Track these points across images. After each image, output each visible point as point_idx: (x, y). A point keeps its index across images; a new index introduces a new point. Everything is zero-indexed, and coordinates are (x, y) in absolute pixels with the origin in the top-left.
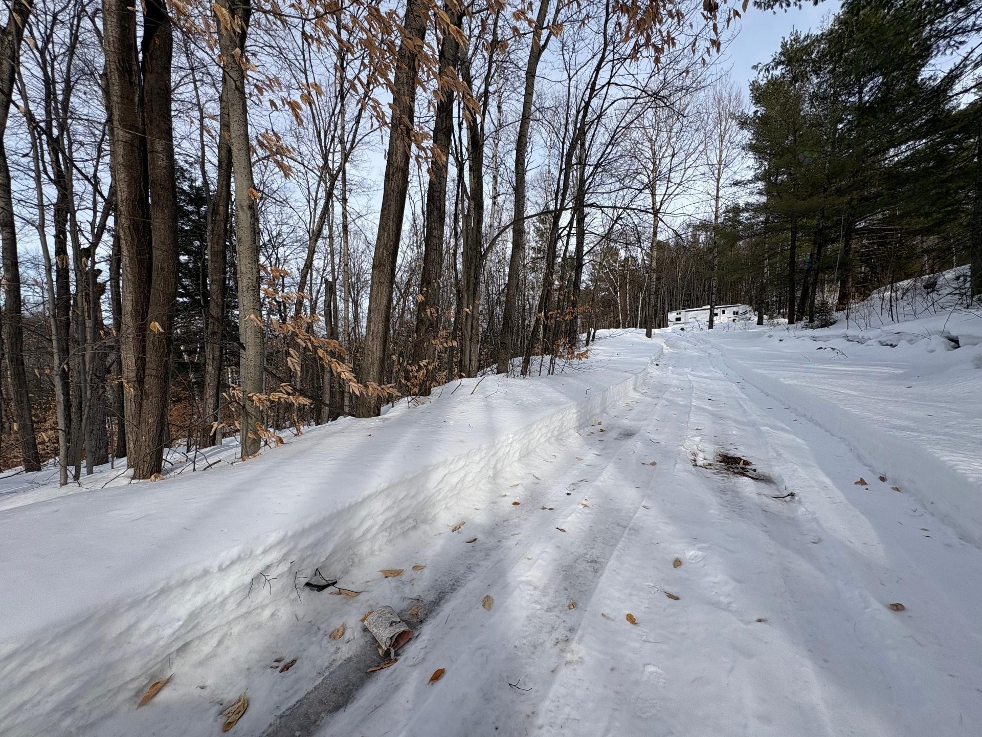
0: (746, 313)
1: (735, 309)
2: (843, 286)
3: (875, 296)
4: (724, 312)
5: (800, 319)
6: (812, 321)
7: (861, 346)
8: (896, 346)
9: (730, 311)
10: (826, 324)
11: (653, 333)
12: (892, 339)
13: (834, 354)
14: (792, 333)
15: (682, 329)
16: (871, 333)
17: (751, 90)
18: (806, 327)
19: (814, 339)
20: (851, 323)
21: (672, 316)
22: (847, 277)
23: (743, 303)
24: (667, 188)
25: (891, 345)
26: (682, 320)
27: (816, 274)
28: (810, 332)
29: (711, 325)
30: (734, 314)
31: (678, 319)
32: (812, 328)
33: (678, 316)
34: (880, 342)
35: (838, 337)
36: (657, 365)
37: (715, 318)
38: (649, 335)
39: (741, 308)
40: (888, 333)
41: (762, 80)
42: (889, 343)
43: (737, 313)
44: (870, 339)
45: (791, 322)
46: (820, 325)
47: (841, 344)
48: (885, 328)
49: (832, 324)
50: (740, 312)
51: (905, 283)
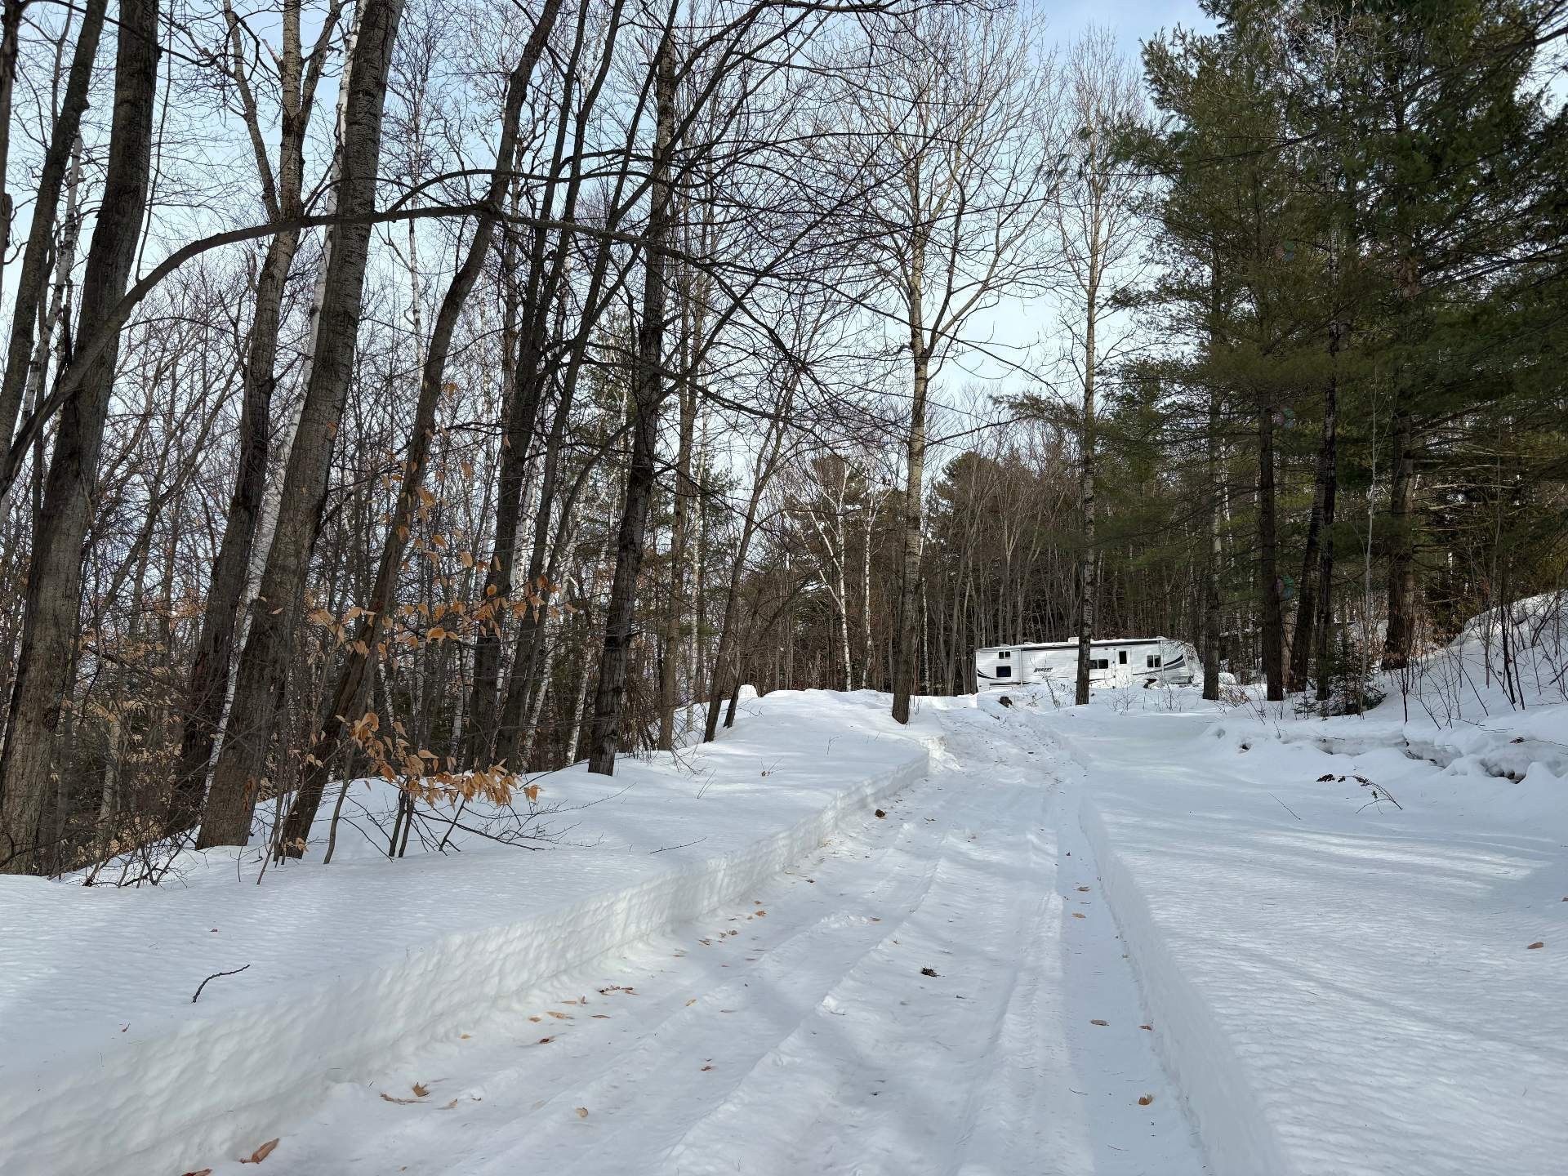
0: (1179, 662)
1: (1151, 650)
2: (1395, 603)
3: (1473, 632)
4: (1123, 658)
5: (1298, 686)
6: (1323, 694)
7: (1437, 775)
8: (1523, 777)
9: (1139, 654)
10: (1357, 704)
11: (912, 708)
12: (1509, 756)
13: (1364, 797)
14: (1271, 726)
15: (1005, 701)
16: (1458, 737)
17: (1147, 63)
18: (1307, 709)
19: (1327, 746)
20: (1413, 705)
21: (986, 661)
22: (1403, 576)
23: (1172, 636)
24: (950, 293)
25: (1511, 776)
26: (1014, 677)
27: (1328, 564)
28: (1315, 726)
29: (1082, 696)
30: (1150, 664)
31: (1004, 671)
32: (1324, 714)
33: (1004, 663)
34: (1483, 763)
35: (1383, 743)
36: (880, 814)
37: (1095, 674)
38: (901, 713)
39: (1165, 649)
40: (1499, 735)
41: (1172, 44)
42: (1506, 769)
43: (1158, 661)
44: (1459, 754)
45: (1274, 694)
46: (1342, 707)
47: (1385, 765)
48: (1493, 724)
49: (1371, 704)
50: (1164, 660)
51: (1534, 604)
